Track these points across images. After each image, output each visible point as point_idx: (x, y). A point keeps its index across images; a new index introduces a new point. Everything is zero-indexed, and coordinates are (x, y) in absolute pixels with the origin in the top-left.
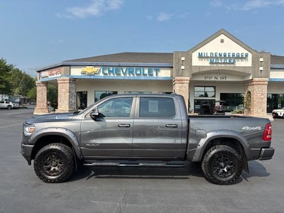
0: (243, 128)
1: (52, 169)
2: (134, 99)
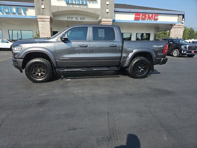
0: (153, 46)
2: (89, 28)
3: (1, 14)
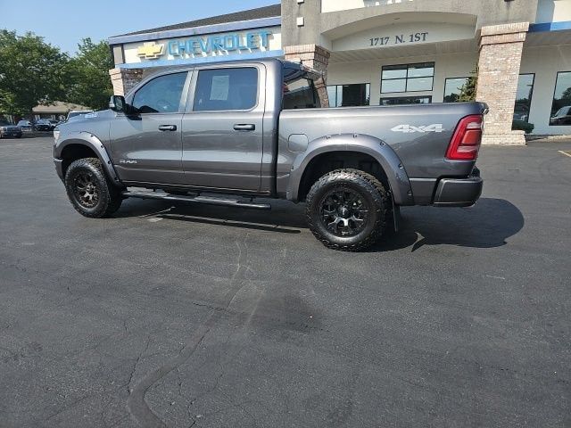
1: (85, 196)
2: (190, 74)
3: (221, 54)
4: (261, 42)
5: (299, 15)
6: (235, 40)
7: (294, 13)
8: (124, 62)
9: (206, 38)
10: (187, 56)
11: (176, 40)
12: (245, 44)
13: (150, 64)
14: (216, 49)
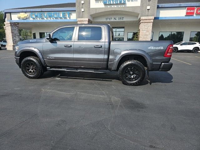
0: (149, 48)
2: (75, 28)
3: (52, 19)
4: (67, 16)
5: (82, 8)
6: (58, 14)
7: (81, 7)
8: (11, 19)
9: (46, 13)
10: (38, 19)
11: (34, 13)
12: (62, 16)
13: (23, 21)
14: (50, 17)
